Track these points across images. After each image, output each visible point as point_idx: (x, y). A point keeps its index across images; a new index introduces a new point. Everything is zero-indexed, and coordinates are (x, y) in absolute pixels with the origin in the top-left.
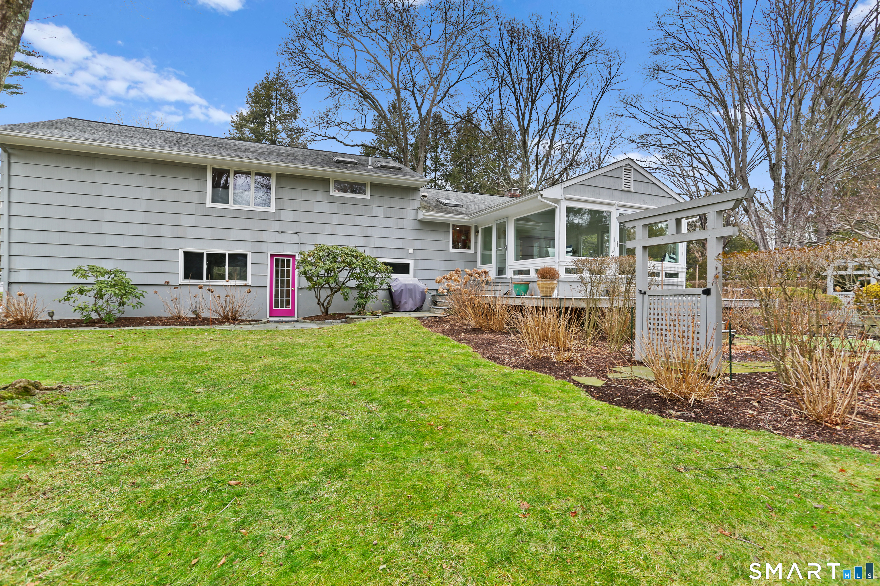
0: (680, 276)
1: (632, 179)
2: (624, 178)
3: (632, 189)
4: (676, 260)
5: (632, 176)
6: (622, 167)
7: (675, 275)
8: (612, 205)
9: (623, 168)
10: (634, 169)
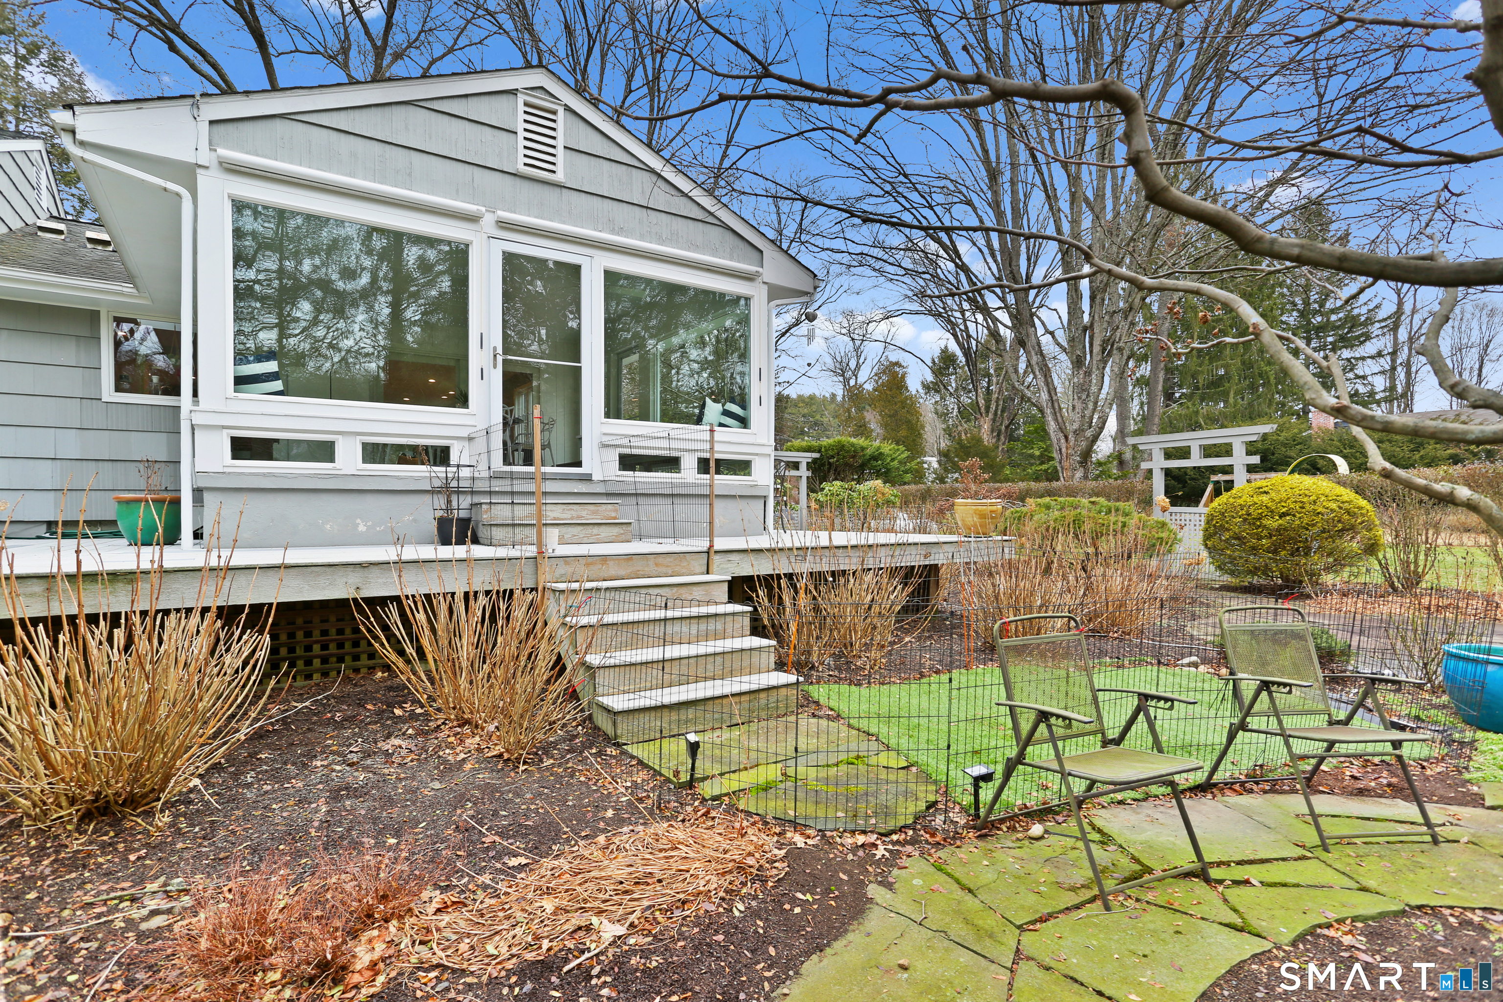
0: (755, 467)
1: (560, 143)
2: (522, 134)
3: (560, 176)
4: (744, 422)
5: (560, 134)
6: (513, 92)
7: (742, 467)
8: (472, 219)
9: (521, 99)
10: (568, 109)
